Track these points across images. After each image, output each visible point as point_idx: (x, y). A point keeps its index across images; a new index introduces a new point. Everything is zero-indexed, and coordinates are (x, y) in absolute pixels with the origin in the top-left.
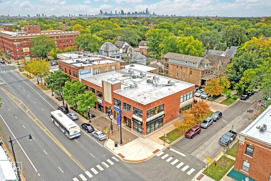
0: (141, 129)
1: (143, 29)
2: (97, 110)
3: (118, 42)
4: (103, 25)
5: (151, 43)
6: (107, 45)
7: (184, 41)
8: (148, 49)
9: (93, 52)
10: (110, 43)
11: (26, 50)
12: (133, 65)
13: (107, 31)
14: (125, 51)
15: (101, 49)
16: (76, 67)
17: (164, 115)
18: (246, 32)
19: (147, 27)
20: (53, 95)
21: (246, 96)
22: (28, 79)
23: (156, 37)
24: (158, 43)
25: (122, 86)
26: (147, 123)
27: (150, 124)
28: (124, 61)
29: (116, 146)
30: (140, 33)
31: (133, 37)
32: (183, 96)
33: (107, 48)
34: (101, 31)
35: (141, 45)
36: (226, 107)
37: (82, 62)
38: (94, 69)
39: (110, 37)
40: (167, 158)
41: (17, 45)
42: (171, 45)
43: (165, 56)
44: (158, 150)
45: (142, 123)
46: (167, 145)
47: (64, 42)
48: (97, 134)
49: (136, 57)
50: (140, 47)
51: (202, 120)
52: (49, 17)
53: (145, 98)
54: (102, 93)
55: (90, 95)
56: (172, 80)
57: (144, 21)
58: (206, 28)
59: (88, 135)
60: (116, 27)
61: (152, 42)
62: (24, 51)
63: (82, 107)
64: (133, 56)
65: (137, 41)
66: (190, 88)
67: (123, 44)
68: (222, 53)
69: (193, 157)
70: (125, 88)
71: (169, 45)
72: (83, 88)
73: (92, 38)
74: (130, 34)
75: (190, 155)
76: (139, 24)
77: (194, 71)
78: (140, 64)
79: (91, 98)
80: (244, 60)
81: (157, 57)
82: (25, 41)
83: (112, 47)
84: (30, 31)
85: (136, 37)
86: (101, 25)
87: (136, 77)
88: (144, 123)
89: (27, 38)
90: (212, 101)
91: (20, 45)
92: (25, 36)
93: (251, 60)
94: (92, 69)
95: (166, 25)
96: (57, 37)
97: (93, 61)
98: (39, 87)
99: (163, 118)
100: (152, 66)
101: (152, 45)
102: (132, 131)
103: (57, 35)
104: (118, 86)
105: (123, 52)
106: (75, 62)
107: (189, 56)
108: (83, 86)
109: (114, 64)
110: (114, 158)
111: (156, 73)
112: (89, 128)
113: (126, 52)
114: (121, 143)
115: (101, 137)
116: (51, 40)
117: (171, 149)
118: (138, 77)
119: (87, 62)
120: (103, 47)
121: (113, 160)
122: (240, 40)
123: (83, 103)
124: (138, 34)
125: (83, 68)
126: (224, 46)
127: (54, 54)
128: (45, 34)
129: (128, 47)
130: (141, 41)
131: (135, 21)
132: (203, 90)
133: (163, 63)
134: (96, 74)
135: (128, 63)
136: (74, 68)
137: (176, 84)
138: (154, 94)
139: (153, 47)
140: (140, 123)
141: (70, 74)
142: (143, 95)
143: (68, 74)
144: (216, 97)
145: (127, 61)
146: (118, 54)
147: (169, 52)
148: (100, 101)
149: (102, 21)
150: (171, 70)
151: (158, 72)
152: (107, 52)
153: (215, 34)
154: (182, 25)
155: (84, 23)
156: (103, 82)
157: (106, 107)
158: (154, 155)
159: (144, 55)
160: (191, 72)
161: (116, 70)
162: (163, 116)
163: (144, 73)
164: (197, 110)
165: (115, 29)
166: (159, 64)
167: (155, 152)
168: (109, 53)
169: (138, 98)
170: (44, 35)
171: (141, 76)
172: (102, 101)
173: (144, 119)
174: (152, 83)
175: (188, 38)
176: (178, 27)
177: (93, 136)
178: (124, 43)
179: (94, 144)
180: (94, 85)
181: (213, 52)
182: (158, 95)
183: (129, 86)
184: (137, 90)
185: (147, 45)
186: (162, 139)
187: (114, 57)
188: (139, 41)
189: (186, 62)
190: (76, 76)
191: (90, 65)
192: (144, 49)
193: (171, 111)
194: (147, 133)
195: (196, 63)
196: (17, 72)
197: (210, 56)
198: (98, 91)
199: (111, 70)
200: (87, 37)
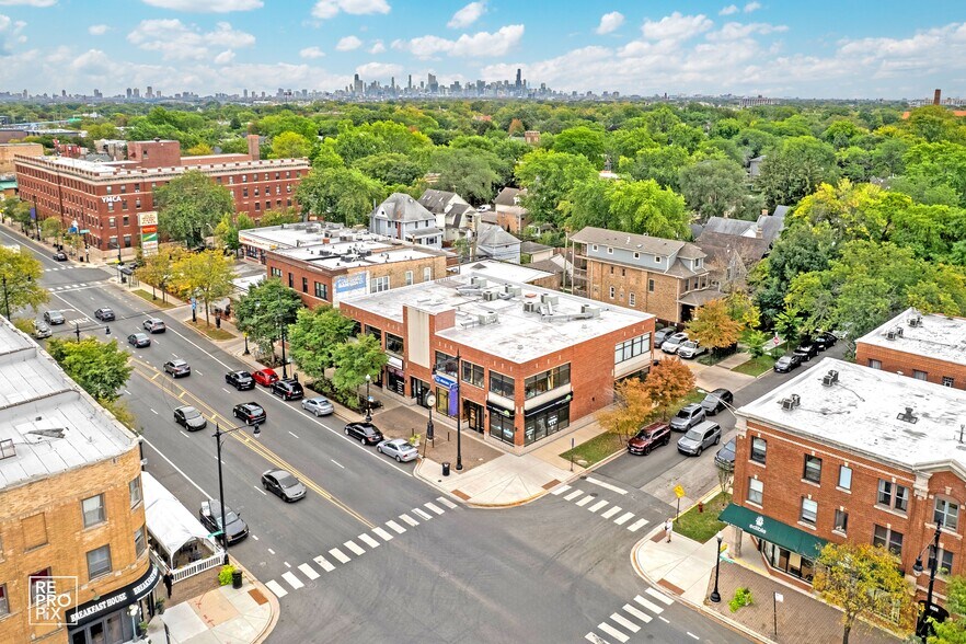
0: (512, 430)
1: (508, 149)
2: (386, 391)
3: (430, 195)
4: (376, 135)
5: (535, 198)
6: (397, 202)
7: (629, 193)
8: (527, 215)
9: (351, 225)
10: (407, 196)
11: (147, 218)
12: (482, 263)
13: (392, 157)
14: (452, 221)
15: (379, 214)
16: (324, 270)
17: (571, 393)
18: (838, 158)
19: (519, 141)
20: (247, 352)
21: (807, 349)
22: (157, 307)
23: (551, 180)
24: (554, 196)
25: (458, 322)
26: (526, 412)
27: (535, 417)
28: (454, 254)
29: (446, 472)
30: (500, 162)
31: (477, 177)
32: (621, 346)
33: (397, 213)
34: (372, 158)
35: (502, 203)
36: (748, 381)
37: (337, 256)
38: (374, 276)
39: (403, 176)
40: (579, 498)
41: (110, 205)
42: (594, 205)
43: (577, 238)
44: (556, 482)
45: (512, 412)
46: (580, 471)
47: (257, 194)
48: (393, 447)
49: (490, 241)
50: (499, 208)
51: (674, 409)
52: (171, 98)
53: (520, 348)
54: (402, 340)
55: (370, 344)
56: (594, 305)
57: (510, 120)
58: (711, 146)
59: (368, 451)
60: (420, 142)
61: (537, 195)
62: (142, 223)
63: (345, 378)
64: (480, 239)
65: (489, 188)
66: (641, 323)
67: (446, 200)
68: (747, 228)
69: (646, 495)
70: (466, 325)
71: (587, 203)
72: (348, 327)
73: (351, 182)
74: (465, 168)
75: (639, 492)
76: (493, 128)
77: (661, 281)
78: (501, 261)
79: (372, 352)
80: (797, 248)
81: (553, 239)
82: (137, 192)
83: (413, 210)
84: (146, 157)
85: (487, 177)
86: (372, 137)
87: (494, 297)
88: (520, 413)
89: (146, 180)
90: (711, 364)
91: (121, 205)
92: (140, 174)
93: (816, 250)
94: (368, 277)
95: (582, 136)
96: (237, 178)
97: (369, 254)
98: (199, 332)
99: (568, 403)
100: (539, 267)
101: (537, 204)
102: (488, 440)
103: (238, 173)
104: (448, 318)
105: (447, 226)
106: (317, 255)
107: (645, 237)
108: (347, 323)
109: (430, 261)
110: (441, 499)
111: (551, 287)
112: (369, 432)
113: (456, 225)
114: (459, 467)
115: (405, 453)
116: (218, 187)
117: (589, 479)
118: (498, 298)
119: (353, 255)
120: (383, 211)
121: (440, 505)
122: (808, 186)
123: (351, 366)
124: (493, 166)
125: (345, 271)
126: (757, 206)
127: (228, 230)
128: (201, 170)
129: (464, 208)
130: (503, 188)
131: (480, 118)
132: (685, 334)
133: (569, 258)
134: (380, 289)
135: (465, 260)
136: (318, 273)
137: (602, 314)
138: (542, 340)
139: (542, 208)
140: (507, 413)
141: (305, 289)
142: (515, 341)
143: (297, 290)
144: (721, 353)
145: (462, 252)
146: (432, 231)
147: (589, 225)
148: (395, 361)
149: (374, 124)
150: (594, 278)
151: (556, 283)
152: (398, 225)
153: (729, 169)
154: (634, 136)
155: (310, 128)
156: (405, 309)
157: (412, 379)
158: (546, 492)
159: (512, 233)
160: (652, 282)
161: (434, 278)
162: (569, 397)
163: (514, 287)
164: (660, 381)
165: (417, 149)
166: (560, 260)
167: (546, 487)
168: (404, 228)
169: (501, 348)
170: (198, 173)
171: (507, 295)
172: (400, 363)
173: (519, 403)
174: (538, 312)
175: (642, 185)
176: (621, 142)
177: (382, 452)
178: (450, 197)
179: (386, 471)
180: (378, 317)
181: (722, 225)
182: (554, 341)
183: (476, 319)
184: (497, 330)
185: (522, 204)
186: (567, 458)
187: (420, 241)
188: (498, 187)
189: (637, 256)
190: (323, 295)
191: (363, 263)
192: (513, 214)
193: (589, 384)
194: (527, 443)
195: (664, 257)
196: (116, 287)
197: (711, 237)
198: (391, 336)
199: (420, 279)
200: (336, 178)
